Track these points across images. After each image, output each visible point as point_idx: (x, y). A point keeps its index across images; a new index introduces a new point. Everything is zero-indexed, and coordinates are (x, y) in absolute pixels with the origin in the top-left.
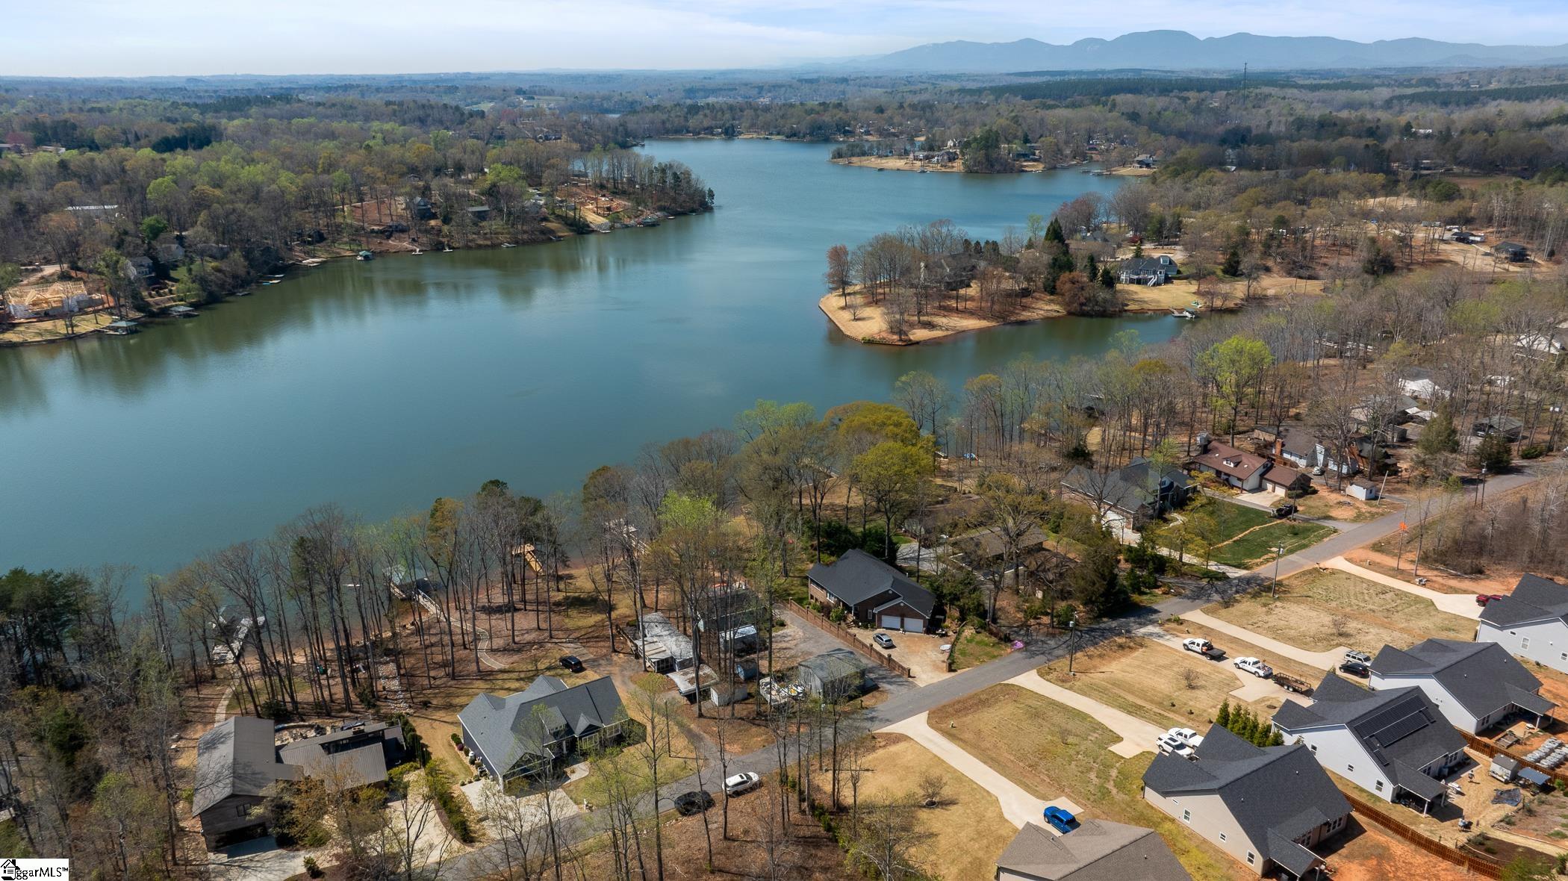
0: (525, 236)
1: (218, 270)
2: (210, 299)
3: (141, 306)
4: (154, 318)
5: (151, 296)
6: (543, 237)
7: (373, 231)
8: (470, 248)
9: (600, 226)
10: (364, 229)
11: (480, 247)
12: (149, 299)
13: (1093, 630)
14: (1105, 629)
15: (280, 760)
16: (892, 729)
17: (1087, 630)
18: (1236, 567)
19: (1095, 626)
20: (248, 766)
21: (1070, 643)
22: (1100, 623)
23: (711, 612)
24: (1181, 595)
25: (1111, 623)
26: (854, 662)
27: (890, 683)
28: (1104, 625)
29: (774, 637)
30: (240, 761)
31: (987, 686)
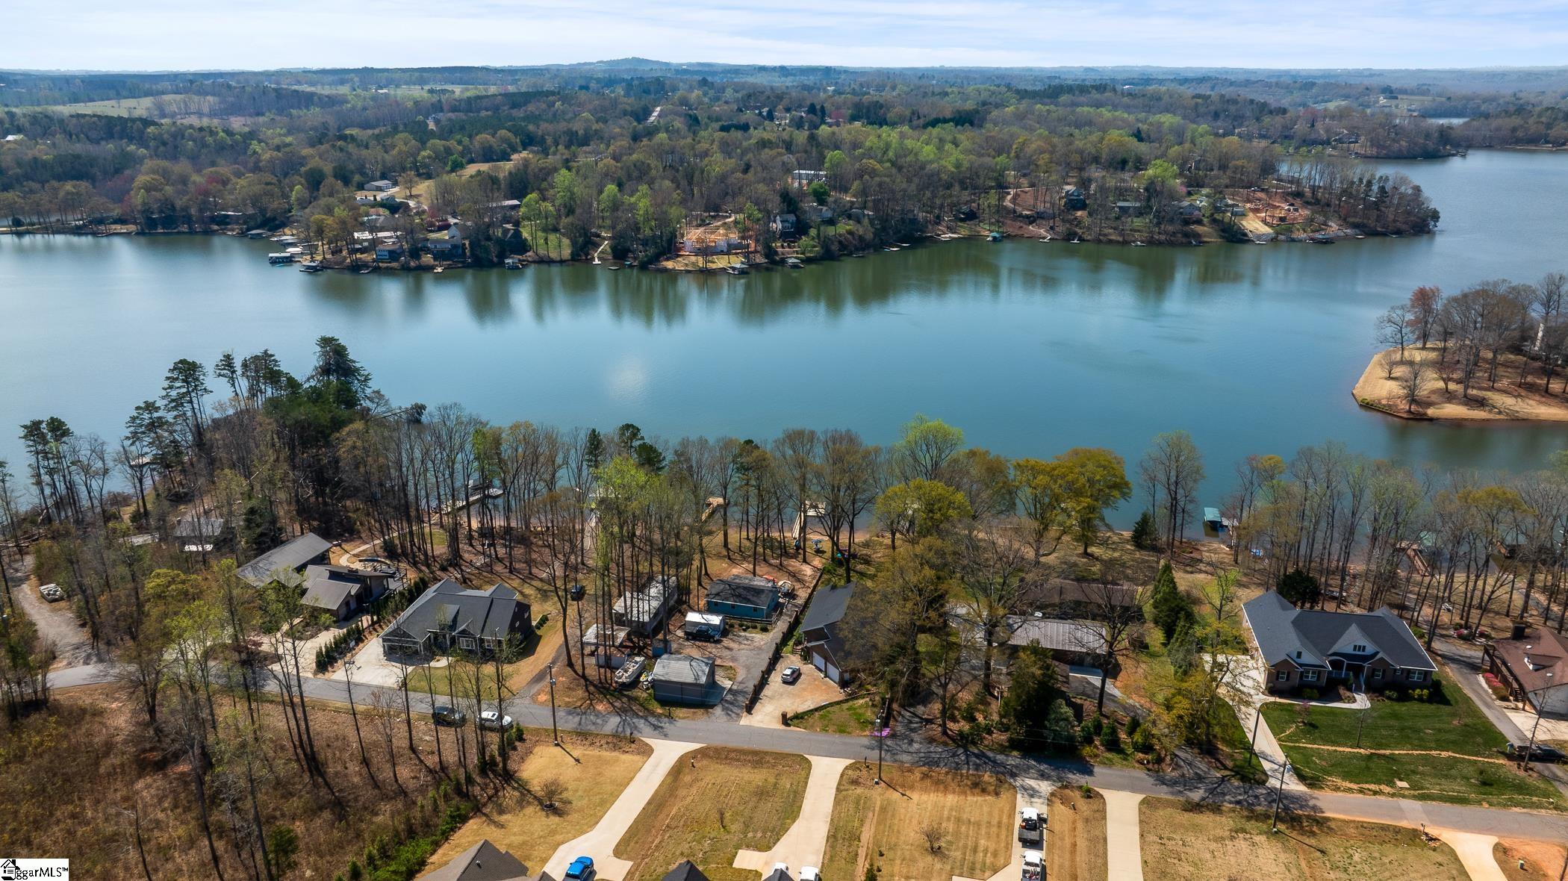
0: (1163, 237)
1: (850, 232)
2: (830, 254)
3: (770, 253)
4: (774, 262)
5: (783, 247)
6: (1184, 240)
7: (1021, 215)
8: (1100, 241)
9: (1259, 237)
10: (1015, 211)
11: (1111, 242)
12: (780, 250)
13: (981, 755)
14: (994, 762)
15: (300, 569)
16: (657, 743)
17: (973, 753)
18: (1302, 778)
19: (990, 754)
20: (271, 564)
21: (933, 755)
22: (1001, 753)
23: (718, 594)
24: (1158, 772)
25: (1014, 759)
26: (700, 673)
27: (725, 709)
28: (1000, 758)
29: (739, 636)
30: (271, 559)
31: (787, 751)
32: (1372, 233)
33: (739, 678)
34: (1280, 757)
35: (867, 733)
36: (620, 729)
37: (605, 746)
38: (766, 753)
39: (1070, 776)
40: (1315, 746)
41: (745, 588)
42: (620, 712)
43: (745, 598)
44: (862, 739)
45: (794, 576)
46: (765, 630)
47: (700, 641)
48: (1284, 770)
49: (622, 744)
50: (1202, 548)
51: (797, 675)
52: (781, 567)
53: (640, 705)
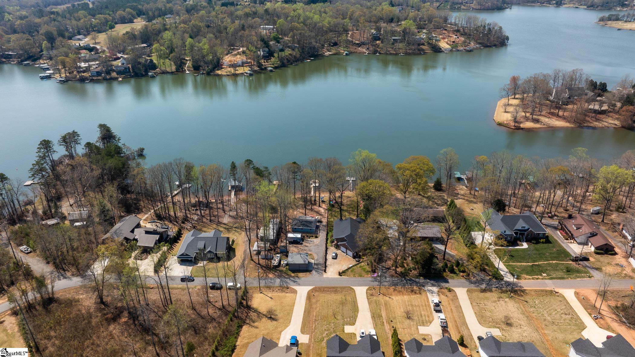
0: (411, 51)
1: (290, 54)
2: (283, 65)
3: (260, 65)
4: (262, 69)
5: (264, 62)
6: (418, 52)
7: (355, 43)
8: (387, 54)
9: (446, 50)
10: (352, 42)
11: (391, 54)
12: (263, 63)
13: (410, 280)
14: (416, 282)
15: (132, 231)
16: (297, 288)
17: (408, 279)
18: (514, 276)
19: (414, 279)
20: (121, 230)
21: (395, 282)
22: (417, 278)
23: (295, 225)
24: (469, 279)
25: (422, 280)
27: (316, 271)
28: (417, 280)
29: (308, 241)
30: (120, 228)
31: (344, 285)
32: (486, 46)
33: (316, 258)
34: (506, 270)
35: (369, 276)
36: (282, 284)
37: (278, 291)
38: (337, 287)
39: (442, 284)
40: (515, 264)
41: (305, 221)
42: (279, 277)
43: (306, 225)
44: (369, 278)
45: (318, 213)
46: (316, 237)
48: (508, 274)
49: (284, 289)
50: (457, 189)
51: (336, 255)
52: (312, 210)
53: (285, 273)
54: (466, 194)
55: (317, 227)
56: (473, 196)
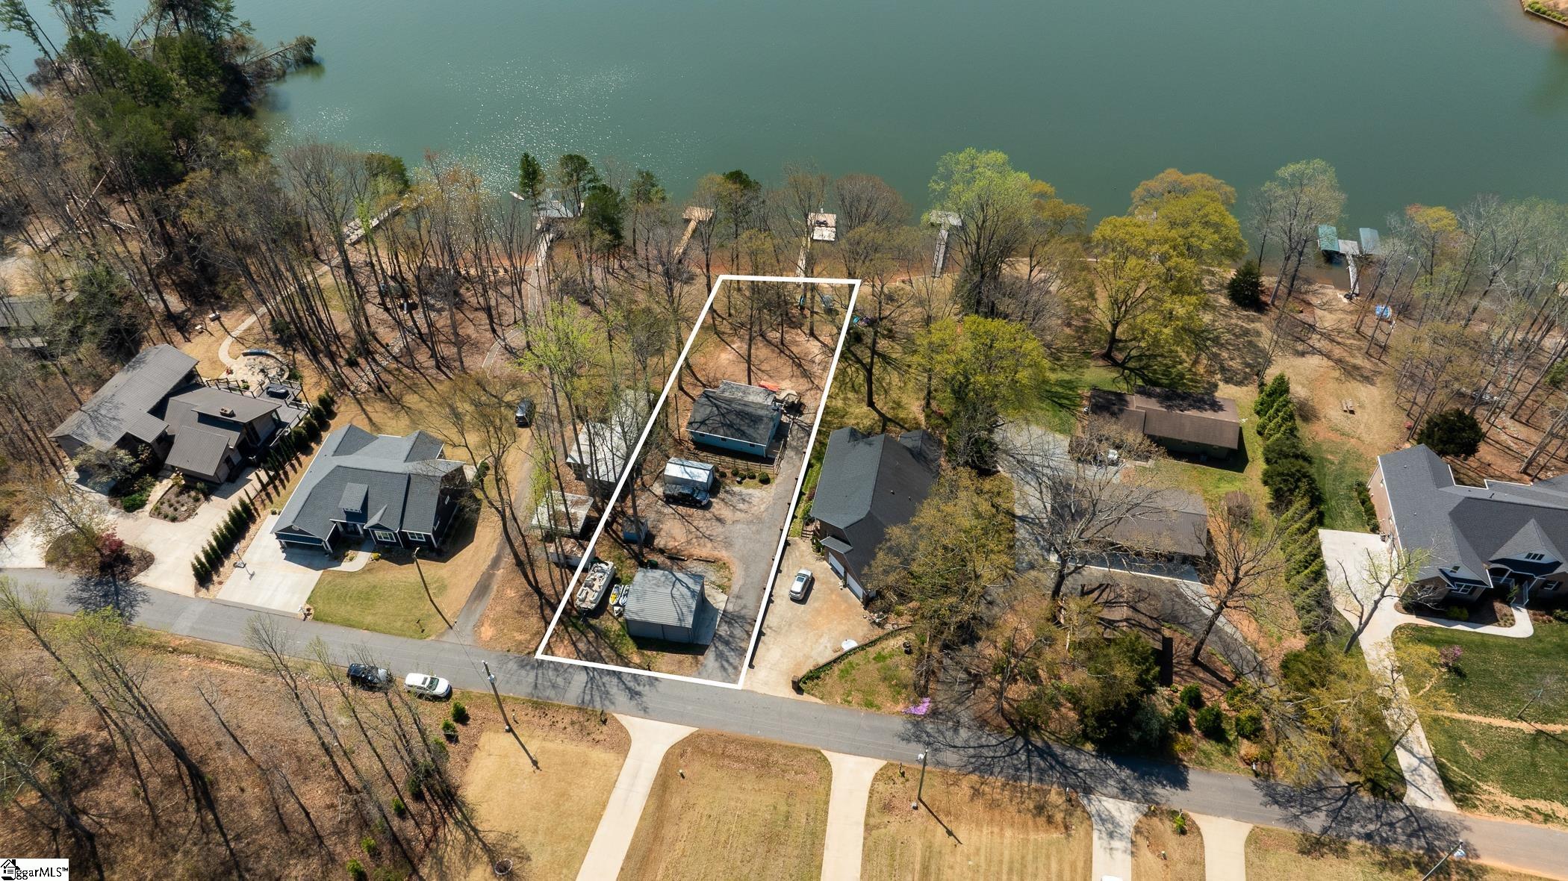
13: (1045, 752)
14: (1062, 764)
15: (159, 410)
16: (634, 724)
17: (1037, 748)
18: (1450, 785)
19: (1058, 749)
20: (117, 407)
21: (985, 752)
22: (1072, 747)
23: (703, 423)
24: (1267, 777)
25: (1086, 759)
26: (685, 610)
27: (720, 656)
28: (1070, 755)
29: (733, 494)
30: (116, 400)
31: (800, 743)
33: (735, 588)
34: (1425, 749)
35: (900, 707)
36: (587, 698)
37: (570, 729)
38: (773, 746)
39: (1159, 790)
40: (1464, 716)
41: (739, 411)
43: (738, 430)
44: (894, 713)
45: (800, 365)
46: (766, 481)
47: (683, 505)
48: (1425, 770)
49: (591, 725)
50: (1315, 301)
51: (809, 584)
52: (782, 347)
53: (612, 647)
54: (1340, 331)
55: (780, 433)
56: (1365, 344)
